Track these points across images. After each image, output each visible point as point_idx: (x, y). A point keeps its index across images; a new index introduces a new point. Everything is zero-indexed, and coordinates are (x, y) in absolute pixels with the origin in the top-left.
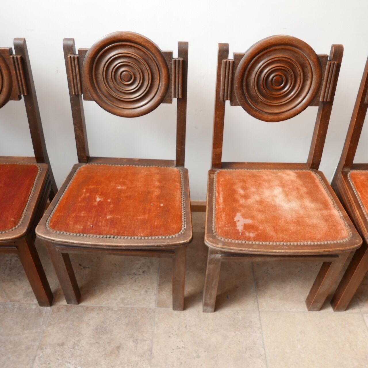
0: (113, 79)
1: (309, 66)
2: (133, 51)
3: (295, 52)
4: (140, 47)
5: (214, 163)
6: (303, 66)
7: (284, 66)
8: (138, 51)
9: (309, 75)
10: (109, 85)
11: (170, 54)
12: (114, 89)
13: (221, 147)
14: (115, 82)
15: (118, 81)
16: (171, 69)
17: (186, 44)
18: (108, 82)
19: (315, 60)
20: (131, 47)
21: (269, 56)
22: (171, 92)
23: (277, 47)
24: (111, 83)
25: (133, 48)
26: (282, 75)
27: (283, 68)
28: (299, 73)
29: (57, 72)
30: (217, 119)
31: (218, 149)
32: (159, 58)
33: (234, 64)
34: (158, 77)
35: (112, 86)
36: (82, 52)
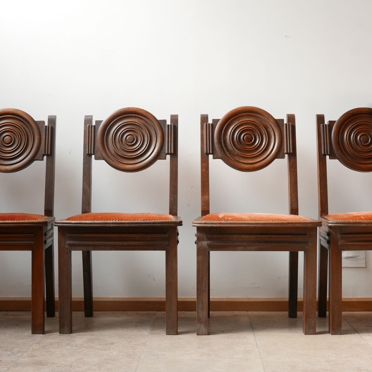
0: (120, 141)
1: (270, 127)
2: (137, 120)
3: (258, 117)
4: (142, 117)
5: (203, 210)
6: (266, 128)
7: (251, 127)
8: (141, 121)
9: (272, 134)
10: (116, 146)
11: (165, 121)
12: (120, 149)
13: (209, 194)
14: (121, 144)
15: (124, 143)
16: (165, 132)
17: (177, 116)
18: (115, 144)
19: (274, 122)
20: (136, 117)
21: (239, 120)
22: (165, 149)
23: (244, 114)
24: (118, 145)
25: (137, 118)
26: (251, 134)
27: (250, 128)
28: (264, 132)
29: (70, 153)
30: (203, 170)
31: (206, 196)
32: (156, 123)
33: (213, 126)
34: (155, 138)
35: (119, 147)
36: (98, 122)
